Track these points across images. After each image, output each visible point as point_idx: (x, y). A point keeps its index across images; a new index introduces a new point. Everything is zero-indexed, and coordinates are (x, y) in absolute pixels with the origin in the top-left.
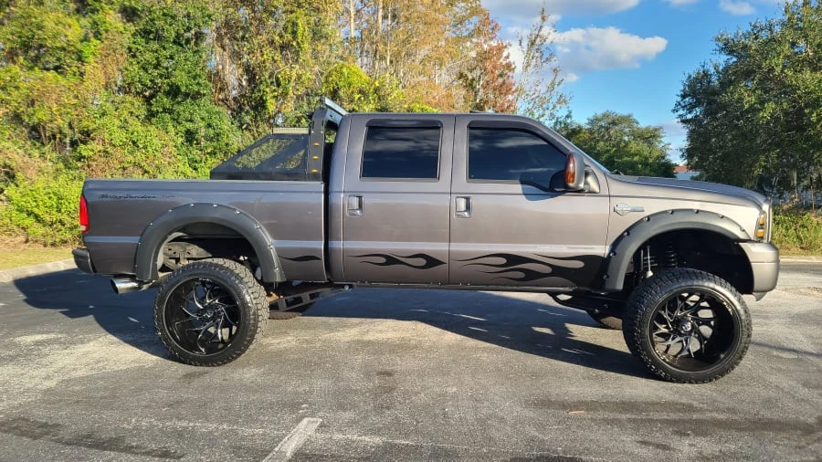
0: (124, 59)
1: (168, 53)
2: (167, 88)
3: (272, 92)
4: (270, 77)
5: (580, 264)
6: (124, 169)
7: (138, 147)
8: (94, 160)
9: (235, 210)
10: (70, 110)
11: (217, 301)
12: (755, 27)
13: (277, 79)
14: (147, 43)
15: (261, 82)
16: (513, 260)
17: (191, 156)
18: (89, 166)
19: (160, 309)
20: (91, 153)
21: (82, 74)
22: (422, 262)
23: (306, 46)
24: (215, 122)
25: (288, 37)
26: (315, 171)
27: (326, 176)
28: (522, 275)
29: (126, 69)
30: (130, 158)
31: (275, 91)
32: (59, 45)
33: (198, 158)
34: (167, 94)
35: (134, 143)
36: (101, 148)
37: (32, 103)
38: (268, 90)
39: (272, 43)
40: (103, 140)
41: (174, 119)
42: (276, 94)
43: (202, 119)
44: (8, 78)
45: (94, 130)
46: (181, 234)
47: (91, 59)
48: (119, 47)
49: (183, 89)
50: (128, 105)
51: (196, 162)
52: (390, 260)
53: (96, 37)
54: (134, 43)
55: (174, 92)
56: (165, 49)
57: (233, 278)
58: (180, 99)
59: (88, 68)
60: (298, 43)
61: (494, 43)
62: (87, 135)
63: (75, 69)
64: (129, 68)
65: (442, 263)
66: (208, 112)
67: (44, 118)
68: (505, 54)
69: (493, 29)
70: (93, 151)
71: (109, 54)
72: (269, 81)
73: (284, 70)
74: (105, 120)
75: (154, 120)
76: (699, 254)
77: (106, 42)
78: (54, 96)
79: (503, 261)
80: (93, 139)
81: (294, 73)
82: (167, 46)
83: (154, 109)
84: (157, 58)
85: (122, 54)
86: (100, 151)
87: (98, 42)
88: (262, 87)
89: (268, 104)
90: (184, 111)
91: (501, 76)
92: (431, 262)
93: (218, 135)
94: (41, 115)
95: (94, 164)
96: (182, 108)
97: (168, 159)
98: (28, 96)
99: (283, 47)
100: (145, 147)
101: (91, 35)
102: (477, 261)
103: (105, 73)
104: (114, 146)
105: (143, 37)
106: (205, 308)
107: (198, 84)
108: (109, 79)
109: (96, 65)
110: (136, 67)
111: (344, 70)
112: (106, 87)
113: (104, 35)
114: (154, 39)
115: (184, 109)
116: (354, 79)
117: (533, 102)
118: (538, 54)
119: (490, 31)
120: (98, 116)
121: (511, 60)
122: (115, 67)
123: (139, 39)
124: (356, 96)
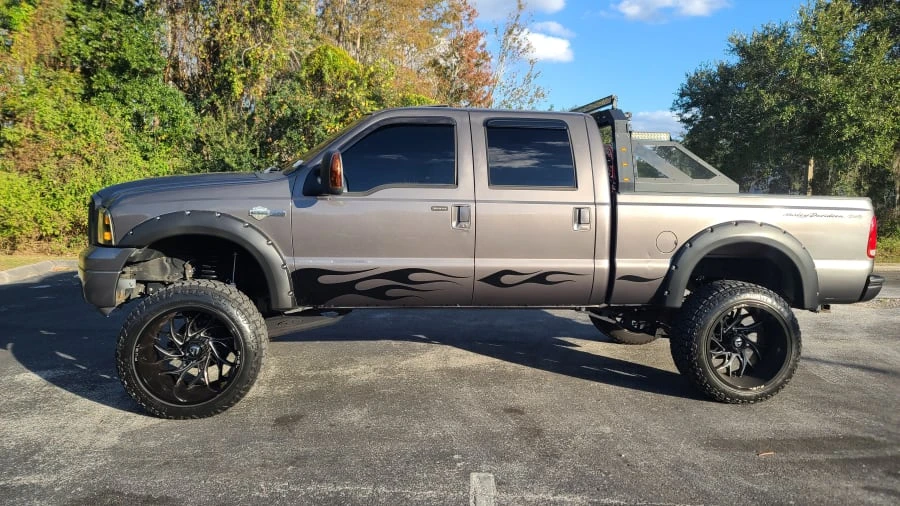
0: (60, 28)
1: (114, 23)
2: (112, 64)
3: (239, 73)
4: (237, 56)
6: (61, 157)
7: (75, 131)
8: (20, 147)
12: (767, 28)
13: (246, 59)
14: (88, 10)
15: (225, 62)
17: (142, 144)
18: (14, 154)
20: (17, 138)
21: (9, 44)
23: (280, 23)
24: (170, 105)
25: (261, 11)
29: (63, 40)
30: (68, 145)
31: (243, 72)
33: (150, 147)
34: (111, 70)
35: (71, 126)
36: (32, 132)
38: (235, 71)
39: (239, 17)
40: (32, 123)
41: (118, 100)
42: (244, 75)
43: (154, 100)
45: (21, 110)
47: (22, 27)
48: (56, 13)
49: (134, 65)
50: (63, 82)
51: (147, 150)
53: (28, 0)
54: (74, 9)
55: (121, 68)
56: (110, 17)
58: (126, 77)
59: (17, 37)
60: (272, 20)
61: (470, 30)
62: (13, 116)
64: (66, 38)
66: (160, 92)
68: (481, 42)
69: (469, 15)
70: (20, 134)
71: (43, 23)
72: (236, 61)
73: (254, 48)
74: (36, 97)
75: (94, 100)
77: (40, 8)
80: (20, 121)
81: (266, 53)
82: (113, 14)
83: (95, 87)
84: (101, 29)
85: (59, 23)
86: (28, 136)
87: (31, 7)
88: (227, 67)
89: (234, 86)
90: (132, 90)
91: (477, 65)
93: (174, 120)
95: (21, 150)
96: (129, 87)
97: (114, 147)
99: (254, 23)
100: (86, 132)
103: (38, 43)
104: (45, 129)
105: (84, 4)
107: (151, 60)
108: (42, 50)
109: (27, 34)
110: (74, 38)
111: (329, 52)
112: (38, 60)
114: (98, 7)
115: (132, 88)
116: (340, 63)
117: (508, 95)
118: (516, 45)
119: (467, 17)
120: (25, 93)
121: (487, 49)
122: (50, 37)
123: (80, 6)
124: (349, 82)
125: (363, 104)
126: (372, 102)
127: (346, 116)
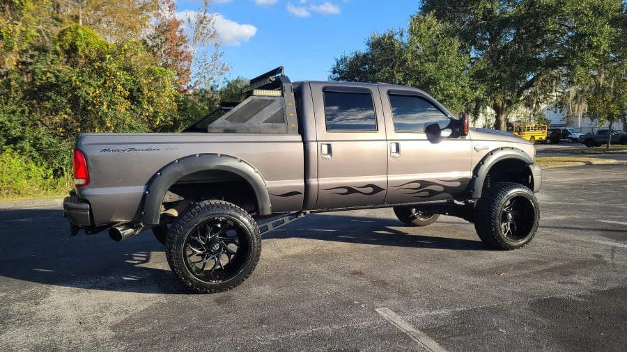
60: (21, 2)
61: (171, 18)
65: (383, 189)
68: (180, 28)
91: (177, 45)
102: (403, 187)
116: (91, 40)
117: (202, 68)
118: (205, 31)
119: (168, 9)
121: (184, 34)
124: (108, 57)
125: (118, 74)
126: (125, 72)
127: (105, 83)
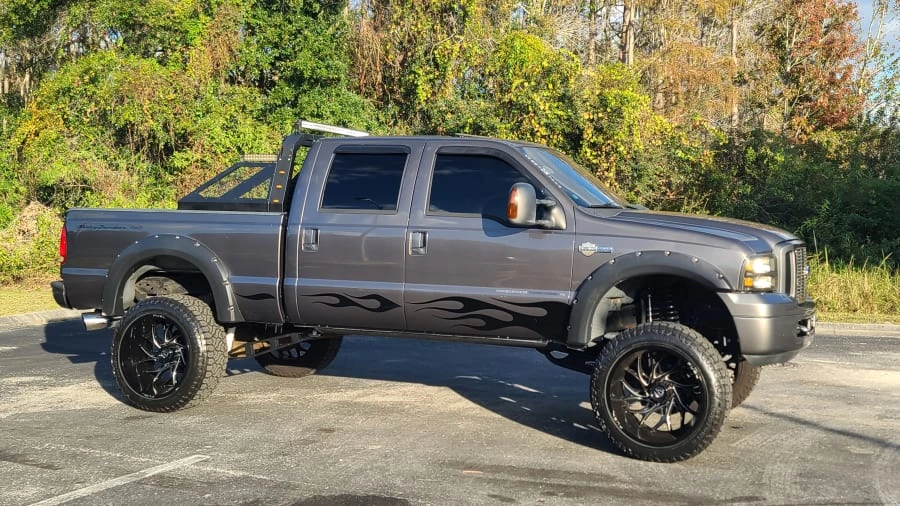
0: (239, 38)
1: (294, 28)
2: (291, 74)
3: (426, 75)
4: (426, 54)
5: (542, 312)
7: (244, 153)
8: (189, 173)
9: (196, 242)
10: (165, 108)
11: (174, 342)
13: (435, 57)
14: (270, 16)
16: (471, 304)
18: (182, 181)
19: (116, 348)
20: (186, 163)
21: (185, 61)
22: (376, 304)
24: (350, 117)
26: (276, 201)
27: (287, 206)
28: (482, 323)
31: (430, 72)
32: (162, 23)
34: (290, 81)
35: (239, 149)
36: (198, 156)
37: (121, 101)
38: (421, 72)
40: (203, 146)
41: (295, 114)
42: (431, 76)
43: (332, 113)
44: (100, 68)
45: (194, 132)
46: (152, 267)
47: (198, 41)
48: (231, 23)
49: (307, 75)
52: (344, 301)
53: (206, 12)
54: (254, 16)
55: (297, 78)
56: (290, 22)
57: (185, 315)
58: (305, 88)
59: (193, 52)
62: (184, 140)
63: (177, 54)
66: (340, 103)
67: (132, 119)
70: (187, 160)
71: (219, 35)
72: (423, 59)
73: (445, 43)
74: (209, 119)
75: (270, 117)
76: (709, 307)
77: (217, 18)
78: (148, 91)
79: (460, 305)
80: (190, 146)
81: (456, 48)
82: (292, 18)
83: (273, 102)
84: (280, 35)
85: (236, 33)
86: (197, 161)
87: (208, 18)
88: (415, 67)
89: (419, 90)
90: (309, 103)
92: (386, 304)
94: (128, 115)
95: (188, 177)
96: (307, 99)
98: (117, 91)
99: (445, 12)
101: (200, 10)
103: (213, 58)
104: (215, 153)
105: (265, 9)
106: (163, 348)
107: (329, 66)
108: (218, 65)
109: (203, 48)
112: (215, 75)
113: (216, 9)
114: (278, 11)
115: (310, 100)
120: (200, 113)
122: (225, 49)
123: (260, 11)
